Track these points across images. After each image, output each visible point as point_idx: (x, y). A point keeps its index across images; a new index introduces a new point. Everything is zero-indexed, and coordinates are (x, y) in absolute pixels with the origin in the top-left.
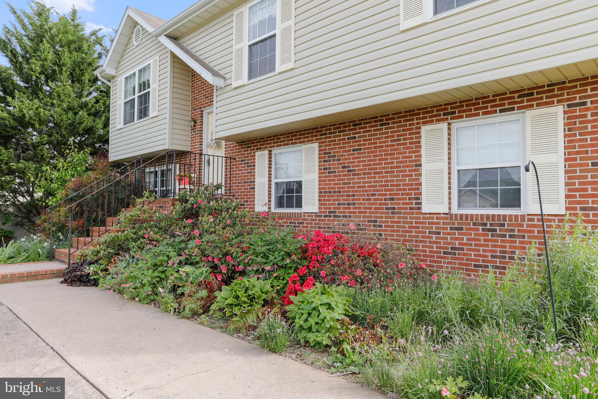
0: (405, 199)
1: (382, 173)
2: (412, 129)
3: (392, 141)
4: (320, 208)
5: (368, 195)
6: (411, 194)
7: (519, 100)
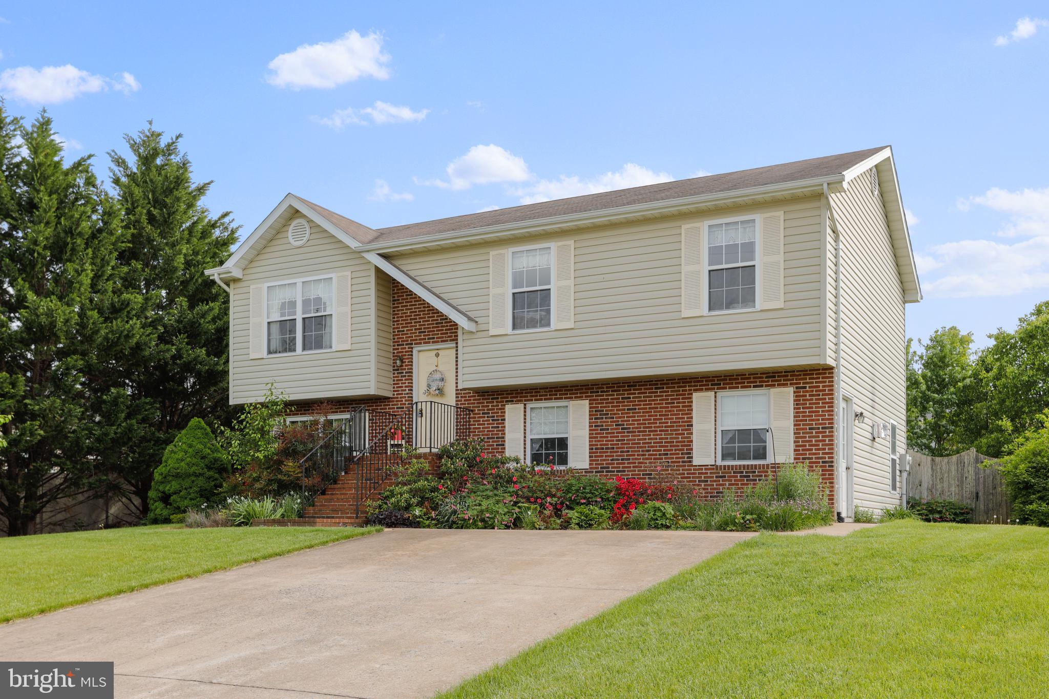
0: (678, 454)
1: (656, 431)
2: (685, 395)
3: (666, 403)
4: (590, 464)
5: (643, 451)
6: (683, 450)
7: (766, 380)
